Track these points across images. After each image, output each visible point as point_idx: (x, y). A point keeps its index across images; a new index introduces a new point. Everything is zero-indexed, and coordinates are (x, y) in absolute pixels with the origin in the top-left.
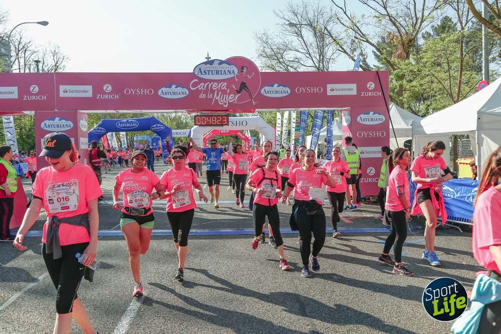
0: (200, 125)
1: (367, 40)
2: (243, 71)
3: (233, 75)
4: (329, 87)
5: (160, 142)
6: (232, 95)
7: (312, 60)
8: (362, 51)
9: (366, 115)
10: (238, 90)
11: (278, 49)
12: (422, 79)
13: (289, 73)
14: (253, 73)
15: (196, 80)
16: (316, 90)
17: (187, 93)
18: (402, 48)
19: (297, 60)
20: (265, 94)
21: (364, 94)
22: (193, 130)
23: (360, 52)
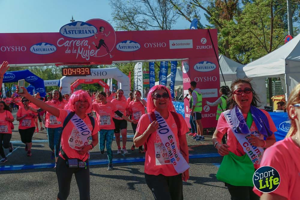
0: (67, 76)
1: (199, 5)
2: (101, 31)
3: (93, 34)
4: (171, 42)
5: (34, 90)
6: (92, 50)
7: (158, 21)
8: (196, 13)
9: (201, 64)
10: (98, 46)
11: (130, 12)
12: (243, 35)
13: (138, 32)
14: (110, 32)
15: (62, 39)
16: (161, 45)
17: (55, 49)
18: (227, 11)
19: (146, 22)
20: (120, 49)
21: (199, 47)
22: (62, 80)
23: (195, 14)
